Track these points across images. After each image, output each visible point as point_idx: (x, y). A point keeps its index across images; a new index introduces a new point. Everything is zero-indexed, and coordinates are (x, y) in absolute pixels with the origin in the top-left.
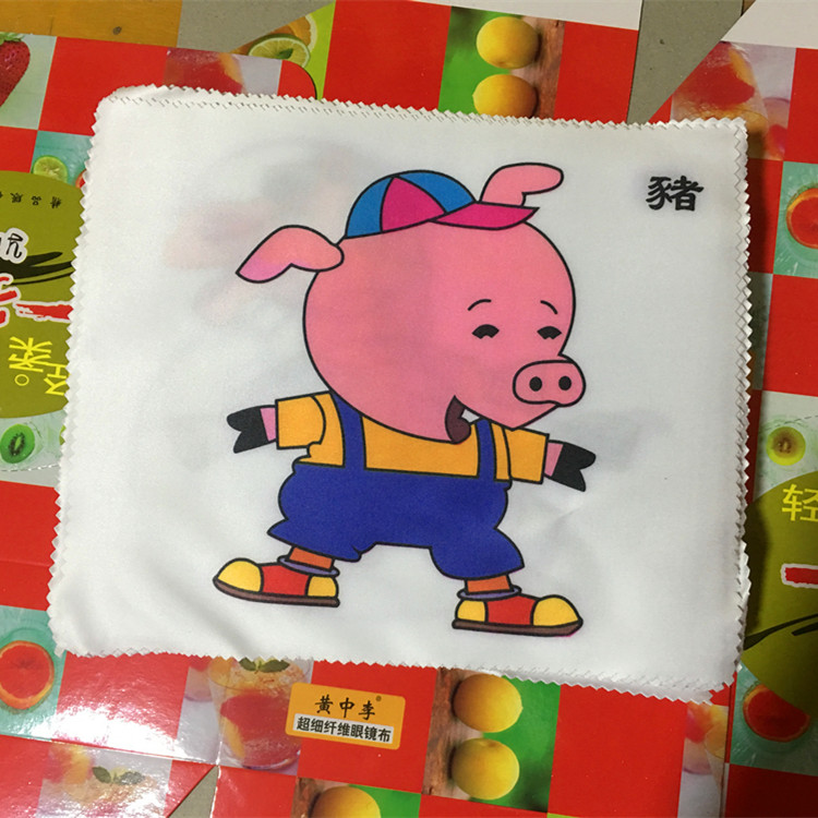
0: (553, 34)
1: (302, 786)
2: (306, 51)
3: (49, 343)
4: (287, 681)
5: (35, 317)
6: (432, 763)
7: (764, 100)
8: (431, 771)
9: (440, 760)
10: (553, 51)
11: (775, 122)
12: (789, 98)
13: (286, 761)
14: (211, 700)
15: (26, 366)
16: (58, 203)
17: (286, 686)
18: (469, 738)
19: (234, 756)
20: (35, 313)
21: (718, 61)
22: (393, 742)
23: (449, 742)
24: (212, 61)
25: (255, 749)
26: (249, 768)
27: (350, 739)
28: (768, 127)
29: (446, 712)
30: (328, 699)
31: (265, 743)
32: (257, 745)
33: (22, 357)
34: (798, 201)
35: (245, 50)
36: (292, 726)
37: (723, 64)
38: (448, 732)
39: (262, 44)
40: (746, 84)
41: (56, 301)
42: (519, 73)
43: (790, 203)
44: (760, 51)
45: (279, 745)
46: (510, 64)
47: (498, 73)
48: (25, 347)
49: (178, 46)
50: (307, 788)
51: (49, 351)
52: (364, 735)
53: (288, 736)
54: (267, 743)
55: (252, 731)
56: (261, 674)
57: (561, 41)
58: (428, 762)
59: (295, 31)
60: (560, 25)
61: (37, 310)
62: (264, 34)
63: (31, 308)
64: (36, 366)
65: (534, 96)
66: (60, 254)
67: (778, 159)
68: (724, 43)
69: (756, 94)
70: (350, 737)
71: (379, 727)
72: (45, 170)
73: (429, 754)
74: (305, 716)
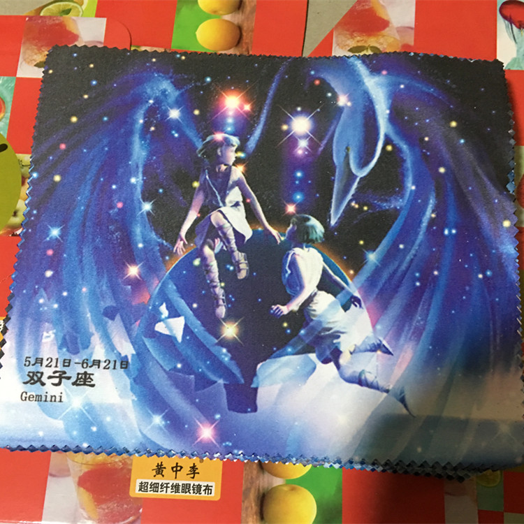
6: (247, 508)
7: (397, 28)
8: (247, 515)
9: (253, 505)
10: (250, 3)
12: (413, 26)
13: (131, 519)
14: (69, 475)
17: (129, 458)
18: (275, 485)
19: (90, 518)
21: (363, 6)
22: (215, 495)
23: (259, 490)
25: (106, 511)
27: (181, 495)
28: (400, 45)
29: (255, 466)
30: (162, 465)
31: (113, 505)
32: (108, 508)
36: (135, 490)
37: (367, 7)
42: (228, 17)
45: (125, 506)
46: (221, 13)
52: (192, 491)
53: (132, 498)
54: (115, 505)
55: (104, 497)
58: (243, 508)
65: (238, 31)
71: (203, 484)
73: (244, 502)
74: (144, 481)
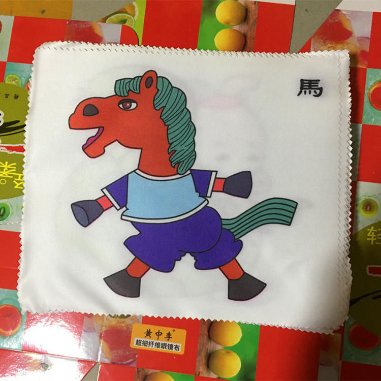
0: (253, 8)
1: (138, 371)
2: (133, 20)
3: (15, 164)
4: (131, 322)
5: (8, 152)
6: (199, 361)
7: (357, 38)
8: (199, 365)
9: (203, 359)
10: (253, 16)
11: (363, 49)
12: (370, 37)
13: (131, 360)
14: (95, 332)
15: (5, 175)
16: (17, 97)
17: (130, 325)
18: (217, 349)
19: (106, 358)
20: (8, 150)
21: (334, 19)
22: (181, 351)
23: (207, 351)
24: (88, 26)
25: (116, 354)
26: (114, 363)
27: (161, 349)
28: (359, 51)
29: (206, 337)
30: (150, 331)
31: (121, 352)
32: (117, 353)
33: (3, 171)
34: (374, 88)
35: (104, 20)
36: (133, 344)
37: (337, 21)
38: (207, 346)
39: (112, 17)
40: (348, 30)
41: (18, 144)
42: (236, 28)
43: (370, 89)
44: (355, 14)
45: (127, 353)
46: (232, 24)
47: (226, 28)
48: (4, 166)
49: (72, 19)
50: (141, 372)
51: (15, 168)
52: (167, 348)
53: (131, 348)
54: (122, 352)
55: (115, 346)
56: (118, 319)
57: (257, 11)
58: (197, 360)
59: (127, 10)
60: (256, 3)
61: (9, 148)
62: (113, 12)
63: (6, 147)
64: (9, 175)
65: (244, 39)
66: (19, 121)
67: (364, 67)
68: (337, 10)
69: (353, 35)
71: (174, 344)
72: (10, 81)
73: (198, 357)
74: (139, 339)
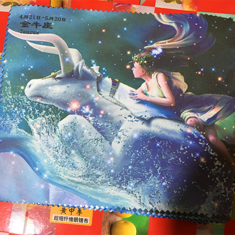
6: (104, 230)
8: (104, 233)
14: (22, 211)
18: (117, 220)
22: (89, 223)
23: (110, 222)
36: (52, 219)
52: (78, 221)
53: (50, 223)
58: (102, 230)
70: (73, 222)
71: (84, 218)
73: (103, 227)
74: (56, 215)
